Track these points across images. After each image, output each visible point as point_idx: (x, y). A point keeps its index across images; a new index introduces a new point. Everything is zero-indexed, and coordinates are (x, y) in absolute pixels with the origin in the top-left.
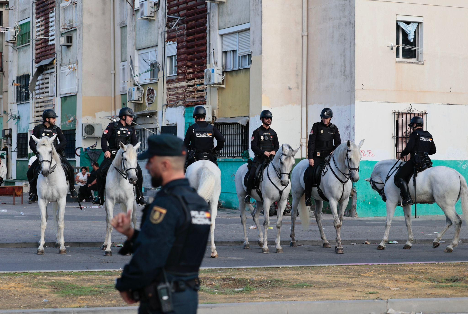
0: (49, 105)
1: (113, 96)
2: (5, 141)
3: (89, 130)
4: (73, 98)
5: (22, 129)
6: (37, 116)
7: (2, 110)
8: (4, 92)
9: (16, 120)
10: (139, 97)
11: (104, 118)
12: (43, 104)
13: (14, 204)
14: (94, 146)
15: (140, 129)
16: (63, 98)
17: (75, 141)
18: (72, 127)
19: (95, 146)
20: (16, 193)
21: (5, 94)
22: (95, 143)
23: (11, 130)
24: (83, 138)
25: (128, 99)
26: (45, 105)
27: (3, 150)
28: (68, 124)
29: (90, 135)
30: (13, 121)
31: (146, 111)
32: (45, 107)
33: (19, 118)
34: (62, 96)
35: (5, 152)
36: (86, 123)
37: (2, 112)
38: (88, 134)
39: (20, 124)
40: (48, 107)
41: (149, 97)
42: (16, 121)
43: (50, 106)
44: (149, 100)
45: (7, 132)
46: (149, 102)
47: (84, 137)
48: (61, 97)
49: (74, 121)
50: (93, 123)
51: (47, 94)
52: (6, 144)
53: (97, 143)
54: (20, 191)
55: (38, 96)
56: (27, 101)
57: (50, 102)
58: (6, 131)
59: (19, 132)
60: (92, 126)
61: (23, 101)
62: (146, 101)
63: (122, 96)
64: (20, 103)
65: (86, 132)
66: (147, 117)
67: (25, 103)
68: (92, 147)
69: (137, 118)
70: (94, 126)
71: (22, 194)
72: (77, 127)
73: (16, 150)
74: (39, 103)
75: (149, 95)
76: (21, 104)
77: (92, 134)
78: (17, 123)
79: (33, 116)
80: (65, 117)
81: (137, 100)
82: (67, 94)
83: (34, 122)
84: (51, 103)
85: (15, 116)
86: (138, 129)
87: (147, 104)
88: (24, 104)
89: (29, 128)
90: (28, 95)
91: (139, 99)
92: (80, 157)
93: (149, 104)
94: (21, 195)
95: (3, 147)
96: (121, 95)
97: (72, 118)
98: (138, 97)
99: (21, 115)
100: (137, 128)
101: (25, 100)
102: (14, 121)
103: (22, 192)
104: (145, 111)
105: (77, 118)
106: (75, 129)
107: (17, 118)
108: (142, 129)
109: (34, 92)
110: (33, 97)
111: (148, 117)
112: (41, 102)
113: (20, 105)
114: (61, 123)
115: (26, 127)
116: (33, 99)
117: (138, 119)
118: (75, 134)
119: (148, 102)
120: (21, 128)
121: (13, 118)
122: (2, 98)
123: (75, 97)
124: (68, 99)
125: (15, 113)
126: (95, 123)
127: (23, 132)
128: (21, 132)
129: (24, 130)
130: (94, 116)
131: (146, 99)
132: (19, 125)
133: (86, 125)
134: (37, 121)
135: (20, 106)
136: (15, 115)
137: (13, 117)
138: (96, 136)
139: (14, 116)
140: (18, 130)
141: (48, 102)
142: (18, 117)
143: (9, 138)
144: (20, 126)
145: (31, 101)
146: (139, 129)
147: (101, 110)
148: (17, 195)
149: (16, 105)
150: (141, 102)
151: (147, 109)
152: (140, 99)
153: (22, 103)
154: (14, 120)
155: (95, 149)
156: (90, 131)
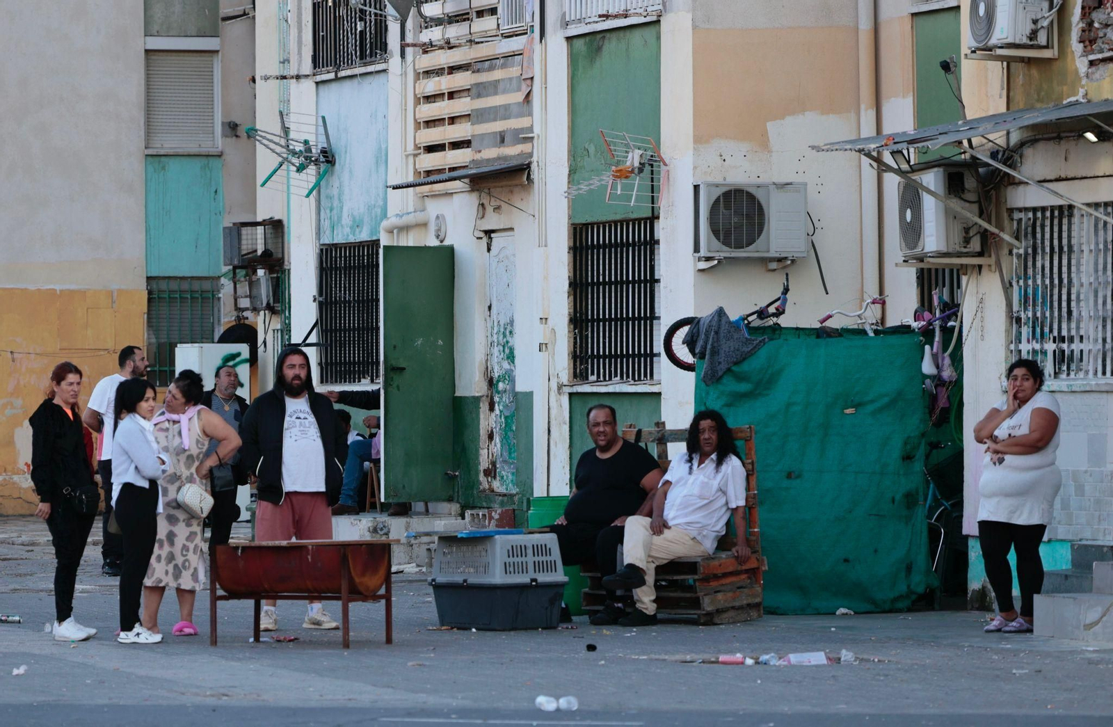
0: (501, 86)
1: (865, 24)
2: (243, 288)
3: (734, 220)
4: (637, 37)
5: (346, 220)
6: (431, 149)
7: (218, 119)
8: (225, 19)
9: (312, 169)
10: (1035, 22)
11: (832, 147)
12: (461, 80)
13: (346, 644)
14: (772, 310)
15: (1043, 209)
16: (579, 44)
17: (653, 281)
18: (636, 206)
19: (780, 312)
20: (357, 580)
21: (235, 29)
22: (778, 294)
23: (276, 227)
24: (703, 265)
25: (967, 41)
26: (478, 85)
27: (226, 338)
28: (614, 187)
29: (739, 246)
30: (294, 174)
31: (1077, 103)
32: (479, 96)
33: (328, 158)
34: (574, 31)
35: (244, 349)
36: (719, 180)
37: (218, 129)
38: (726, 243)
39: (335, 192)
40: (496, 93)
41: (1091, 24)
42: (313, 180)
43: (505, 92)
44: (1092, 41)
45: (257, 241)
46: (1092, 52)
47: (708, 259)
48: (569, 39)
49: (647, 169)
50: (754, 180)
51: (488, 23)
52: (245, 303)
53: (786, 290)
54: (375, 571)
55: (435, 34)
56: (371, 63)
57: (503, 66)
58: (245, 231)
59: (327, 240)
60: (751, 197)
61: (351, 64)
62: (1076, 47)
63: (921, 20)
64: (332, 76)
65: (715, 232)
66: (1081, 136)
67: (362, 75)
68: (762, 314)
69: (1022, 144)
70: (760, 195)
71: (388, 590)
72: (663, 204)
73: (313, 339)
74: (439, 72)
75: (1095, 15)
76: (337, 79)
77: (749, 244)
78: (317, 186)
79: (410, 147)
80: (592, 149)
81: (1025, 41)
82: (606, 16)
83: (411, 179)
84: (514, 71)
85: (309, 150)
86: (1026, 209)
87: (1082, 65)
88: (355, 81)
89: (384, 215)
90: (381, 28)
91: (1033, 35)
92: (692, 375)
93: (1092, 63)
94: (382, 591)
95: (227, 319)
96: (914, 15)
97: (638, 153)
98: (1029, 27)
99: (337, 146)
100: (1020, 204)
101: (362, 57)
102: (303, 175)
103: (389, 573)
104: (1071, 105)
105: (666, 152)
106: (654, 217)
107: (317, 162)
108: (1053, 208)
109: (413, 11)
110: (409, 39)
111: (1091, 136)
112: (452, 69)
113: (334, 86)
114: (571, 181)
115: (370, 208)
116: (409, 50)
117: (1028, 152)
118: (653, 243)
119: (1086, 53)
120: (340, 218)
121: (296, 161)
122: (217, 52)
123: (649, 33)
124: (610, 46)
125: (304, 130)
126: (764, 179)
127: (352, 239)
128: (339, 239)
129: (357, 225)
130: (763, 143)
131: (1075, 34)
132: (330, 197)
133: (718, 192)
134: (428, 173)
135: (333, 93)
136: (306, 142)
137: (294, 153)
138: (773, 254)
139: (299, 147)
140: (326, 224)
141: (491, 69)
142: (324, 152)
143: (261, 272)
144: (336, 203)
145: (394, 62)
146: (1035, 210)
147: (795, 106)
148: (359, 593)
149: (309, 85)
150: (1047, 54)
151: (1081, 92)
152: (1042, 39)
153: (342, 74)
154: (300, 169)
155: (777, 327)
156: (739, 227)
